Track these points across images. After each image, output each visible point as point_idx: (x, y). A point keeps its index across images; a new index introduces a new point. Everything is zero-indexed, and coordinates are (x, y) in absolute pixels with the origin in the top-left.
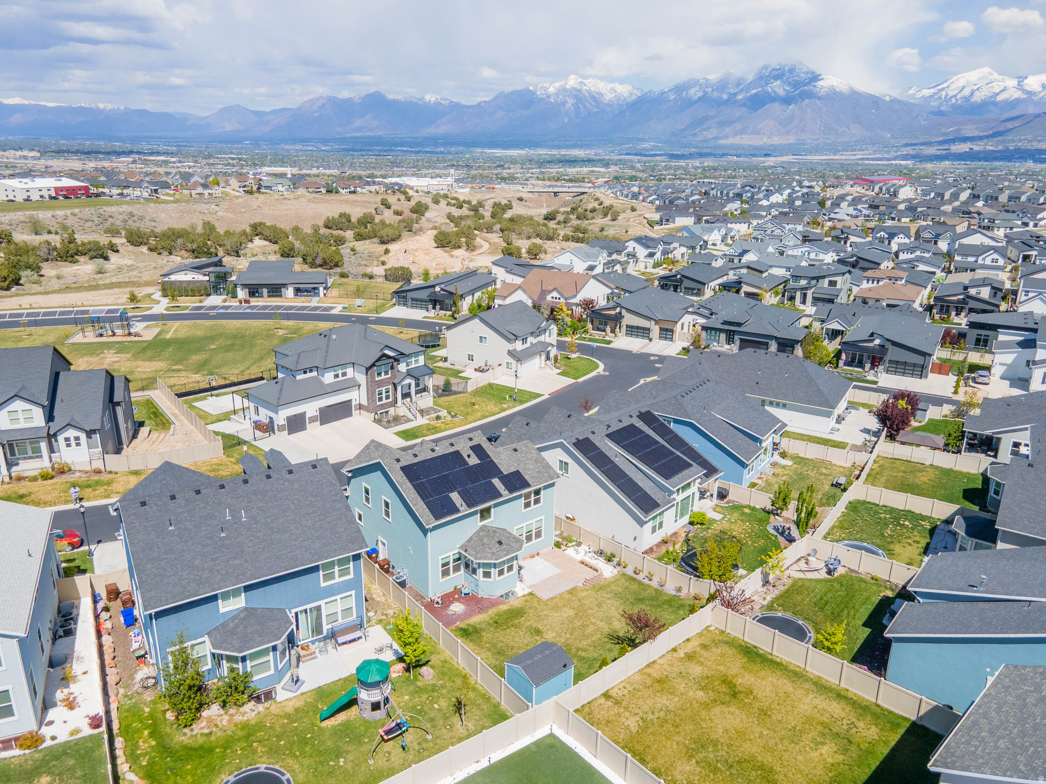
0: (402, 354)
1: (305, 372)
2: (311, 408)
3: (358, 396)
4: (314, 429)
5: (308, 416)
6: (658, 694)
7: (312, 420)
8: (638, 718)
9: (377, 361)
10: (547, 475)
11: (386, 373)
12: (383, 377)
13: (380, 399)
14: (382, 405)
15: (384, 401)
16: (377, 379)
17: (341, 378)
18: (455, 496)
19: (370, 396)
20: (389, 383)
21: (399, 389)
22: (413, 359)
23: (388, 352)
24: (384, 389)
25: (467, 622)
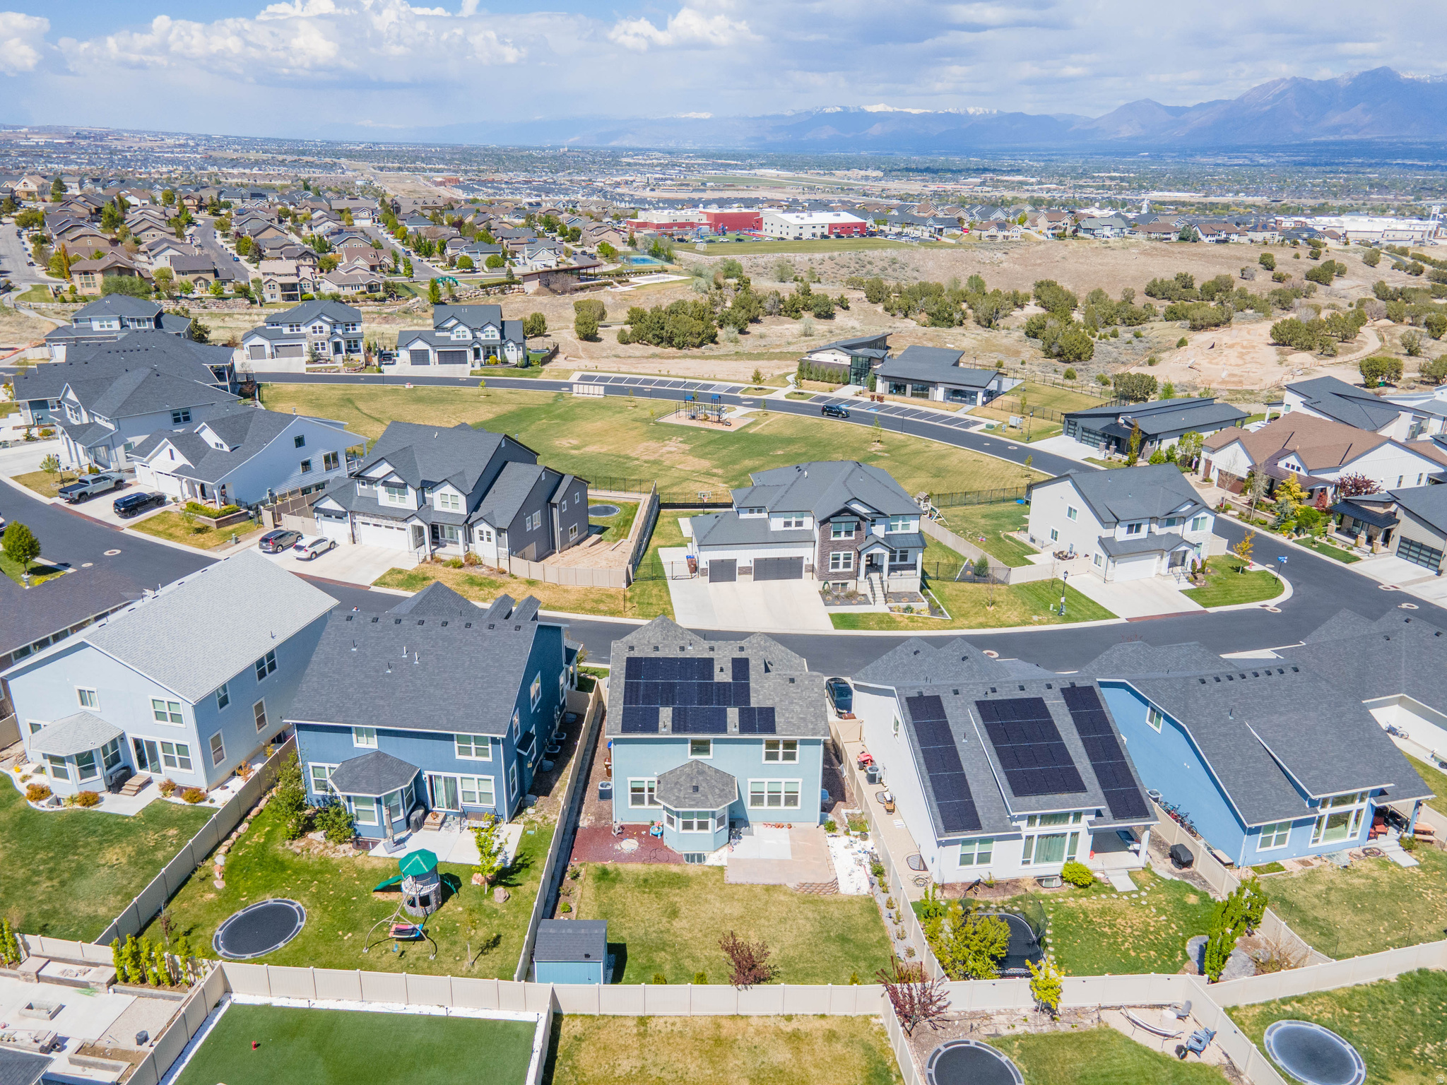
0: (879, 513)
1: (751, 511)
2: (745, 557)
3: (809, 554)
4: (745, 583)
5: (739, 565)
6: (696, 1054)
7: (745, 571)
8: (639, 1064)
9: (833, 516)
10: (811, 726)
11: (848, 533)
12: (843, 537)
13: (836, 565)
14: (837, 574)
15: (841, 569)
16: (832, 539)
17: (793, 528)
18: (666, 714)
19: (823, 556)
20: (850, 548)
21: (864, 557)
22: (900, 523)
23: (856, 507)
24: (842, 554)
25: (619, 865)
